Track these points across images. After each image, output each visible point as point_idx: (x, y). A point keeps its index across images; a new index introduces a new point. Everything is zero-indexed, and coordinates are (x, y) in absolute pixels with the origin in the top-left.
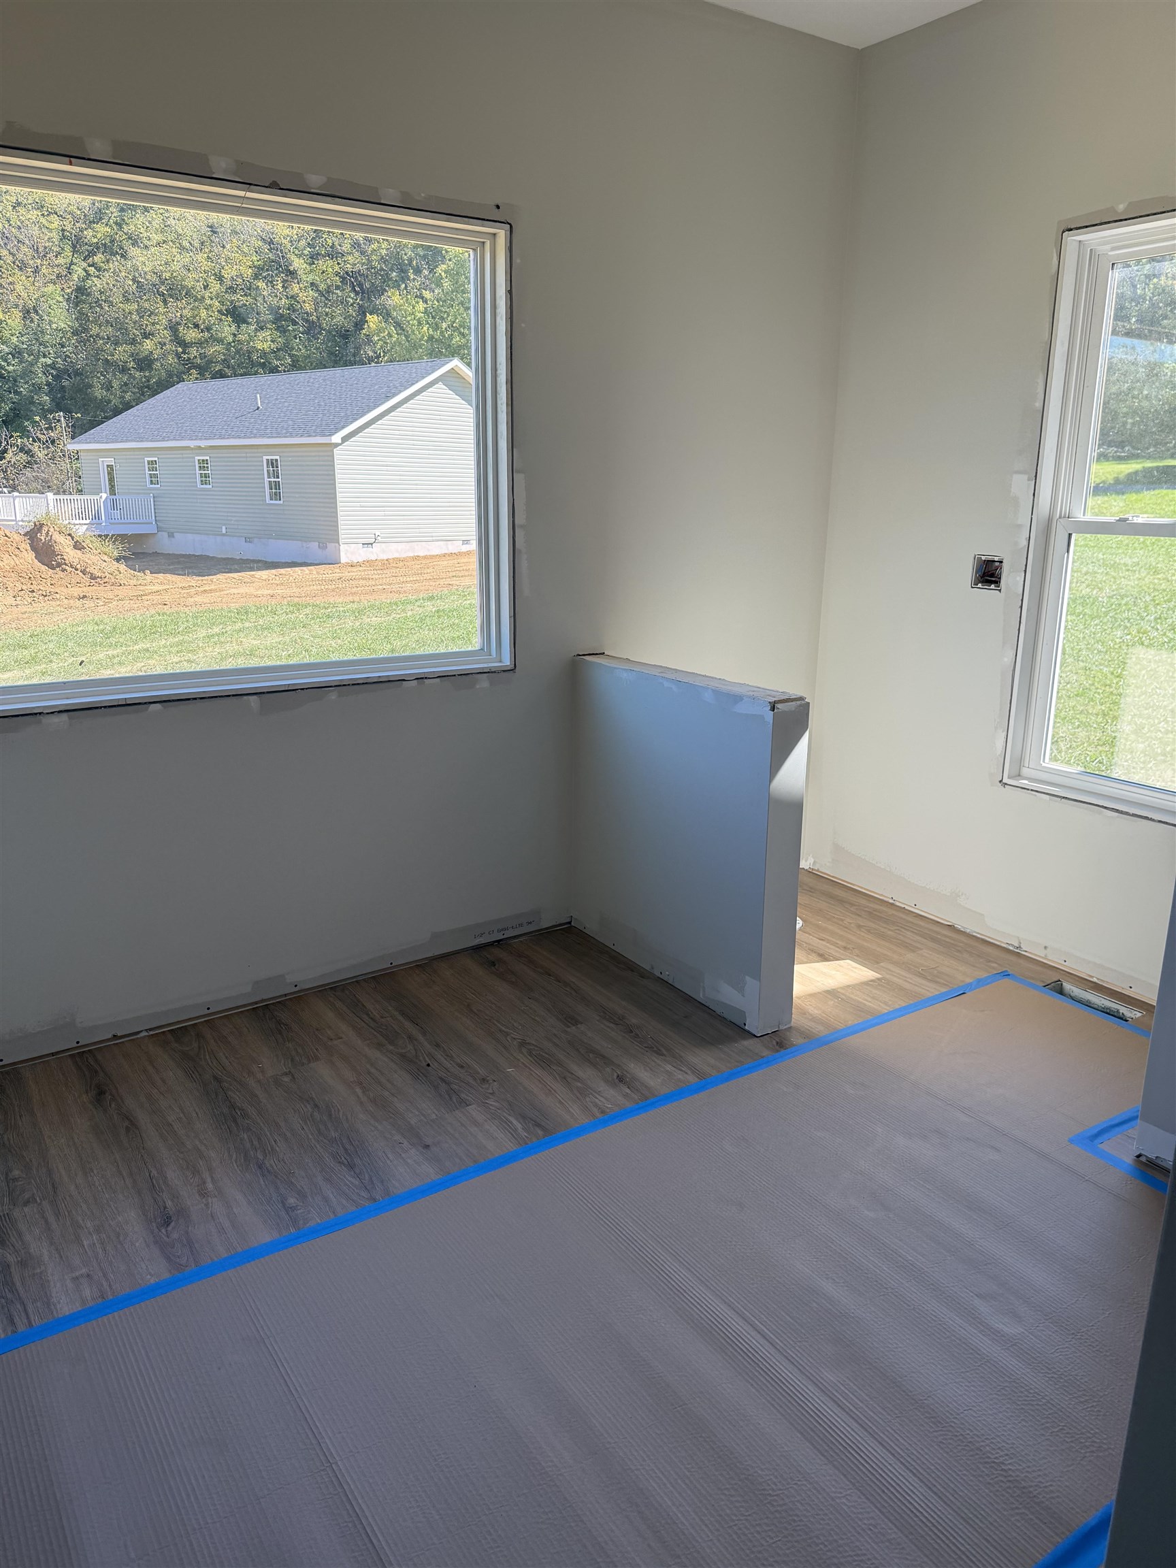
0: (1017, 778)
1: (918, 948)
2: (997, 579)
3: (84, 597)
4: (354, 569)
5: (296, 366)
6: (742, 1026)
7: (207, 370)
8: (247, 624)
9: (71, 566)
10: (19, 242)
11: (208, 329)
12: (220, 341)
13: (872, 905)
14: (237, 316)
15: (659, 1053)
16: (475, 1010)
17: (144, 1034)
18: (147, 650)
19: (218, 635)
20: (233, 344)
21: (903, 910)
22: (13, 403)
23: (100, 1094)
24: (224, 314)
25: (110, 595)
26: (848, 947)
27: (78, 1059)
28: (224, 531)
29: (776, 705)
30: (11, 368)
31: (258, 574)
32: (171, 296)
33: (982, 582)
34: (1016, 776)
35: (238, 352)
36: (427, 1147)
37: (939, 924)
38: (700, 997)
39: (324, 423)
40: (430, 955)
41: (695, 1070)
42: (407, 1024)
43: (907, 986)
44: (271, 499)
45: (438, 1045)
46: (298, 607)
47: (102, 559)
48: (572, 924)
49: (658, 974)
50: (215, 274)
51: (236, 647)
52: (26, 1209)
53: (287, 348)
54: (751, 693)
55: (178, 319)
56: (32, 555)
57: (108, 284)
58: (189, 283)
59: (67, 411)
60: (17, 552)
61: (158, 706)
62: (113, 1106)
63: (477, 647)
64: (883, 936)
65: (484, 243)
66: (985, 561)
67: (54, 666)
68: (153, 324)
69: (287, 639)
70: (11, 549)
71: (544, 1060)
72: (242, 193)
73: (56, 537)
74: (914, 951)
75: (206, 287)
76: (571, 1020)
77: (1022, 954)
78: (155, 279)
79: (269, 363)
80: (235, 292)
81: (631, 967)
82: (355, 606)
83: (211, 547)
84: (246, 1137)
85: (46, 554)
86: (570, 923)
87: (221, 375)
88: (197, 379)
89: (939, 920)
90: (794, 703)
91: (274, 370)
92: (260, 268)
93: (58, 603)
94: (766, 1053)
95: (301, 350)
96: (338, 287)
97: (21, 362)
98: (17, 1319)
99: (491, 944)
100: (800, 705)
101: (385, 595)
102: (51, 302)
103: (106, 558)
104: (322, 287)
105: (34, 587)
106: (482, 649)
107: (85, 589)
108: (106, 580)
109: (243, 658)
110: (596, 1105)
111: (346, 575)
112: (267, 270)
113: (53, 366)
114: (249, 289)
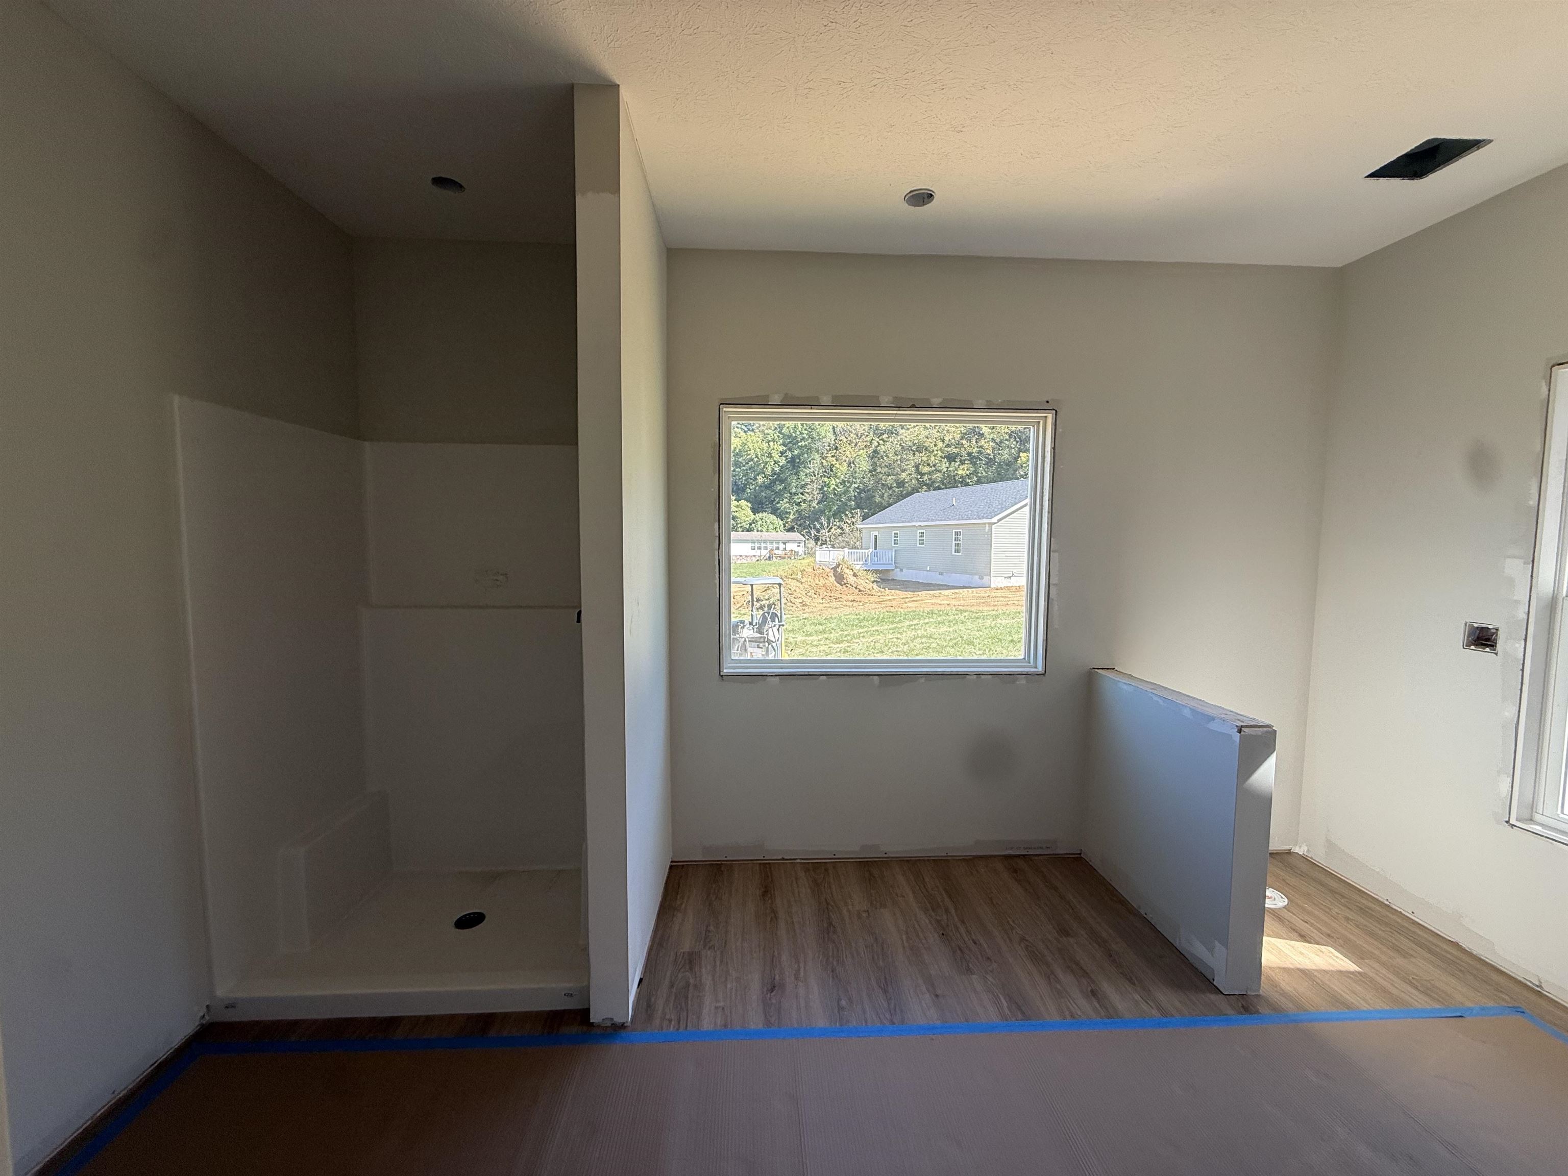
0: (1528, 822)
1: (1412, 955)
2: (1493, 644)
3: (854, 600)
4: (998, 591)
5: (979, 482)
6: (1212, 981)
7: (931, 486)
8: (931, 620)
9: (851, 585)
10: (850, 432)
11: (934, 466)
12: (940, 471)
13: (1364, 902)
14: (951, 458)
15: (1130, 980)
16: (995, 903)
17: (799, 861)
18: (878, 631)
19: (915, 625)
20: (946, 473)
21: (1399, 914)
22: (838, 506)
23: (767, 892)
24: (942, 458)
25: (866, 600)
26: (1332, 935)
27: (762, 866)
28: (928, 569)
29: (1242, 729)
30: (839, 490)
31: (943, 592)
32: (917, 451)
33: (1474, 644)
34: (1527, 820)
35: (948, 476)
36: (937, 996)
37: (1438, 937)
38: (1177, 944)
39: (989, 512)
40: (974, 854)
41: (1160, 1008)
42: (947, 900)
43: (1394, 991)
44: (955, 552)
45: (963, 922)
46: (961, 612)
47: (866, 582)
48: (1082, 855)
49: (1143, 913)
50: (941, 439)
51: (923, 632)
52: (709, 952)
53: (975, 472)
54: (1223, 716)
55: (919, 462)
56: (834, 578)
57: (888, 448)
58: (926, 444)
59: (862, 509)
60: (827, 577)
61: (825, 677)
62: (769, 901)
63: (1022, 657)
64: (1372, 934)
65: (1039, 422)
66: (1477, 628)
67: (832, 635)
68: (907, 465)
69: (951, 629)
70: (824, 575)
71: (1035, 957)
72: (895, 412)
73: (846, 571)
74: (1405, 957)
75: (935, 445)
76: (1064, 932)
77: (1543, 994)
78: (911, 444)
79: (965, 481)
80: (950, 447)
81: (1123, 902)
82: (994, 612)
83: (921, 577)
84: (831, 947)
85: (840, 578)
86: (1080, 854)
87: (939, 488)
88: (926, 491)
89: (1439, 933)
90: (1261, 729)
91: (967, 485)
92: (965, 434)
93: (841, 603)
94: (1230, 1011)
95: (982, 473)
96: (1007, 440)
97: (844, 487)
98: (681, 1022)
99: (1019, 856)
100: (1267, 732)
101: (1014, 607)
102: (861, 458)
103: (867, 581)
104: (998, 440)
105: (832, 595)
106: (1024, 659)
107: (855, 597)
108: (865, 592)
109: (925, 639)
110: (1068, 1008)
111: (993, 594)
112: (968, 434)
113: (858, 488)
114: (959, 445)
